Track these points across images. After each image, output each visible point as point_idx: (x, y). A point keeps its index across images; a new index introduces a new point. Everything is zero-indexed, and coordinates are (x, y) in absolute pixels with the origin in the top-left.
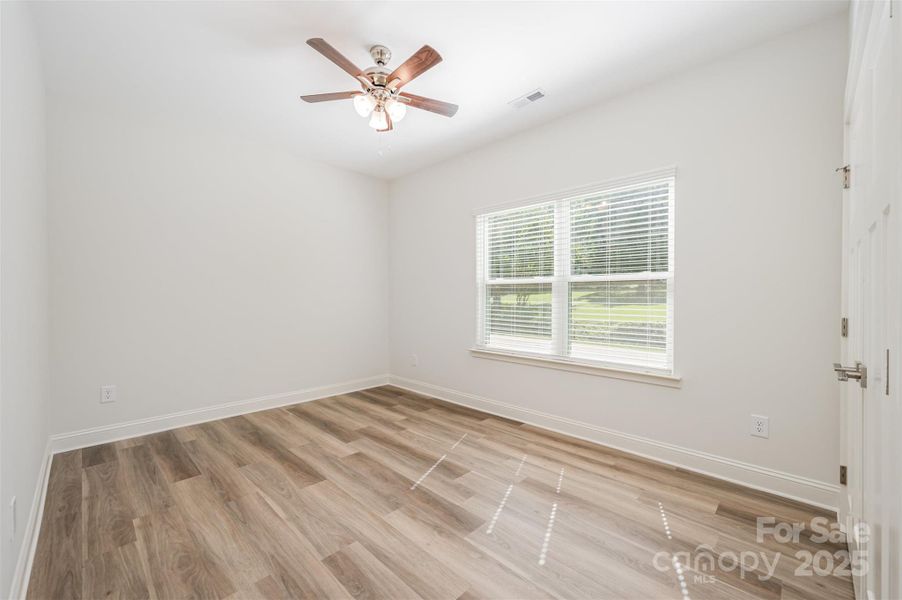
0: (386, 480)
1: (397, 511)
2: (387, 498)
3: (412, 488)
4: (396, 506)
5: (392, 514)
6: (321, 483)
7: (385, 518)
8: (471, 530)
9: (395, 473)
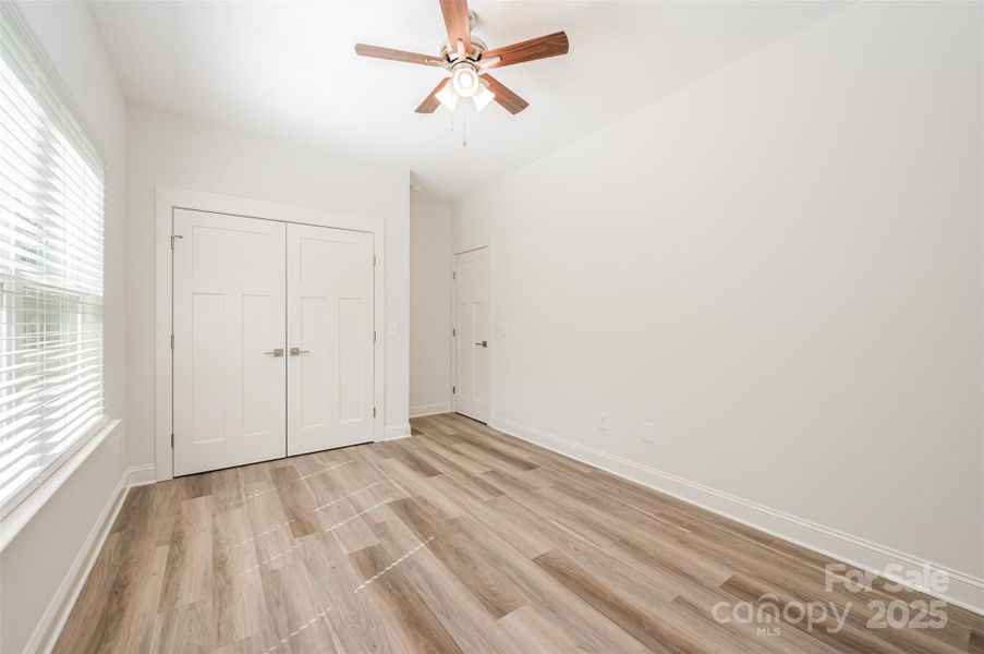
0: (458, 552)
1: (453, 517)
2: (460, 530)
3: (432, 538)
4: (453, 522)
5: (458, 516)
6: (537, 556)
7: (464, 513)
8: (403, 500)
9: (445, 561)
